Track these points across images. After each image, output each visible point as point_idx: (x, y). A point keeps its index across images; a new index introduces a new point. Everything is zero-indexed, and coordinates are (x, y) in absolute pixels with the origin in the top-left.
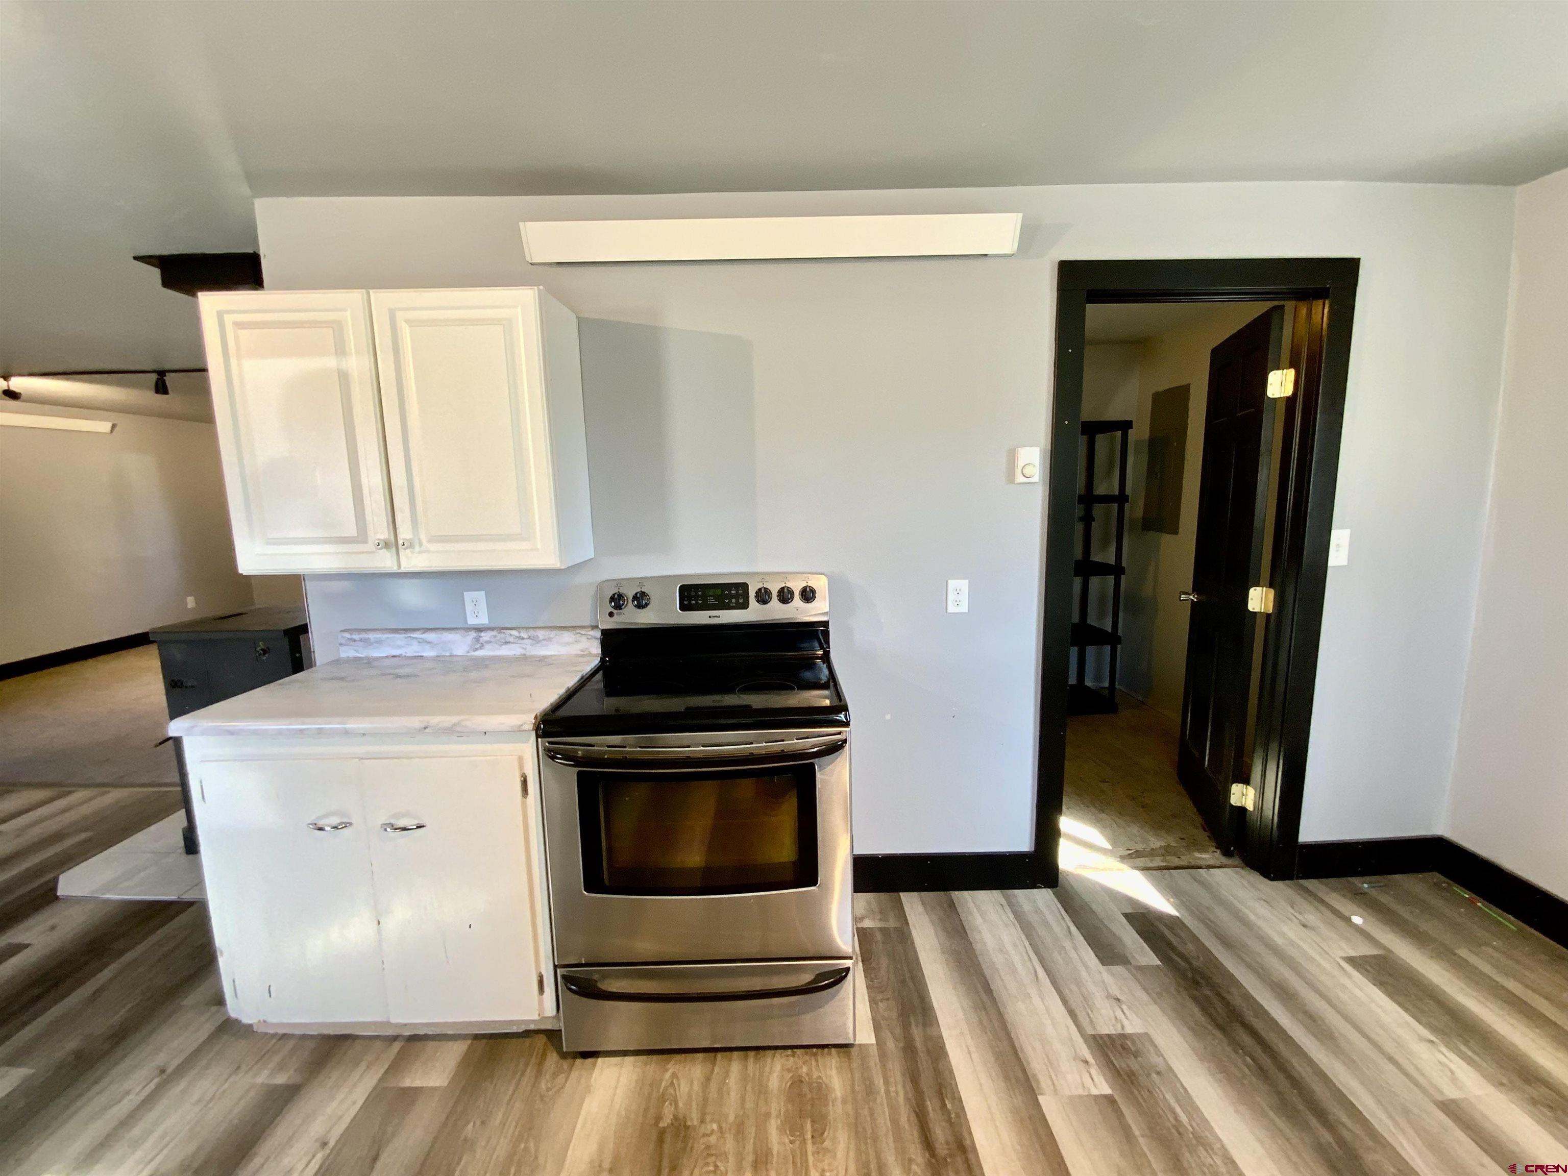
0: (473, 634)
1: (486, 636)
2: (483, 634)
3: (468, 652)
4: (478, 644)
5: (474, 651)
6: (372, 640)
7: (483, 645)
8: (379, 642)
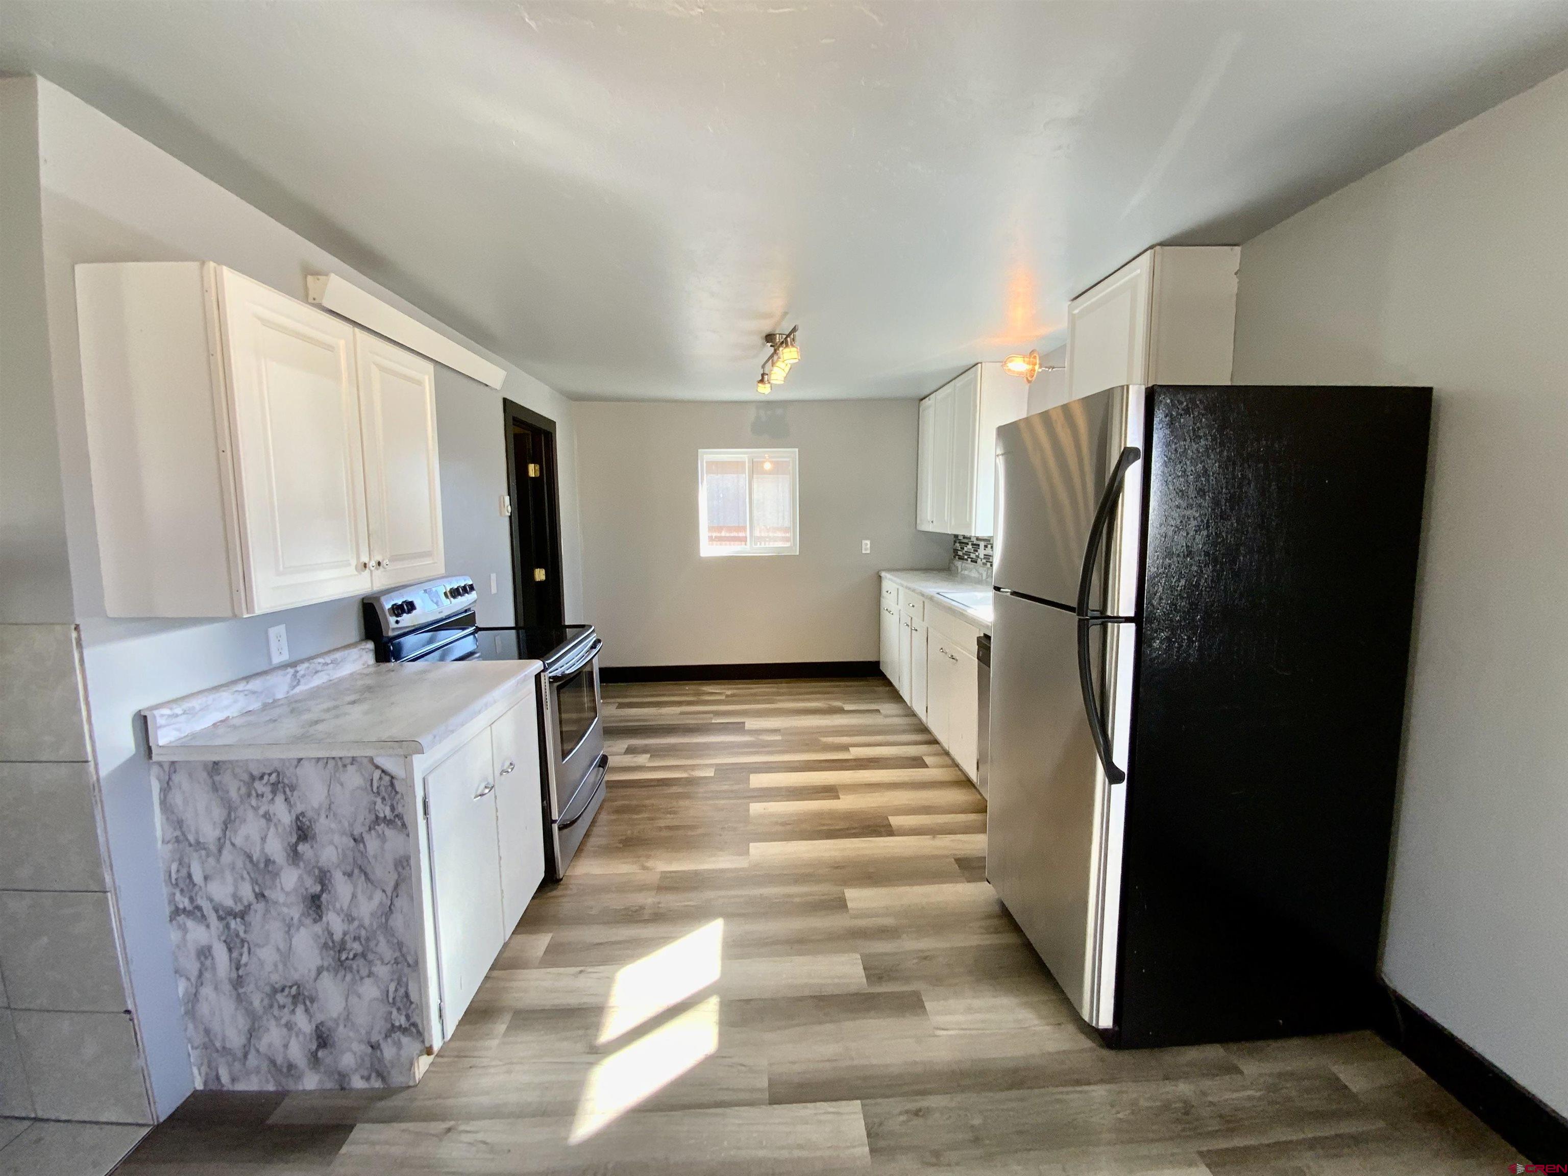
0: (291, 671)
1: (302, 668)
2: (298, 668)
3: (288, 692)
4: (296, 680)
5: (292, 690)
6: (198, 707)
7: (299, 681)
8: (206, 708)
